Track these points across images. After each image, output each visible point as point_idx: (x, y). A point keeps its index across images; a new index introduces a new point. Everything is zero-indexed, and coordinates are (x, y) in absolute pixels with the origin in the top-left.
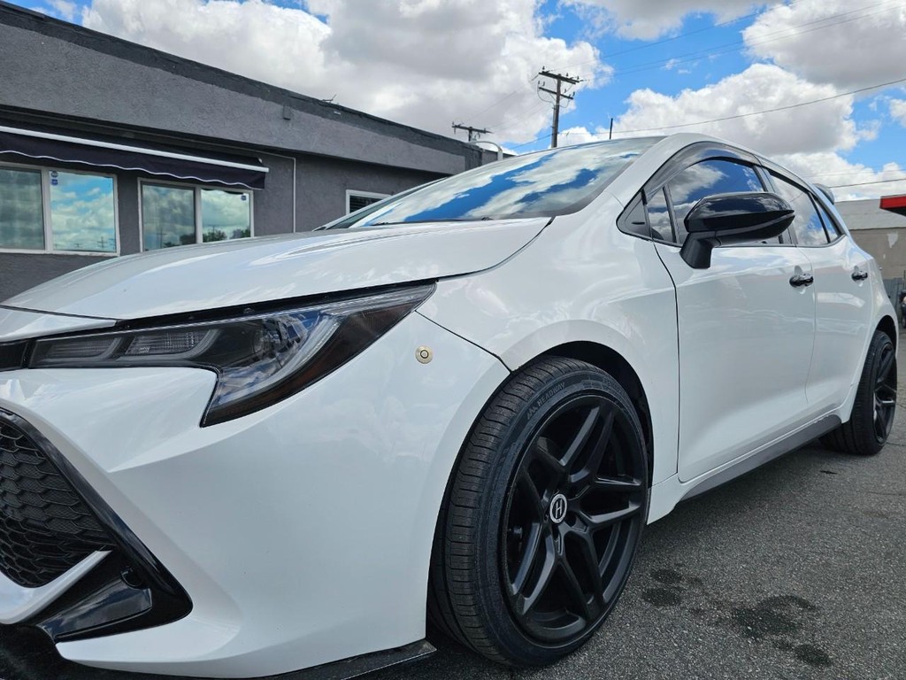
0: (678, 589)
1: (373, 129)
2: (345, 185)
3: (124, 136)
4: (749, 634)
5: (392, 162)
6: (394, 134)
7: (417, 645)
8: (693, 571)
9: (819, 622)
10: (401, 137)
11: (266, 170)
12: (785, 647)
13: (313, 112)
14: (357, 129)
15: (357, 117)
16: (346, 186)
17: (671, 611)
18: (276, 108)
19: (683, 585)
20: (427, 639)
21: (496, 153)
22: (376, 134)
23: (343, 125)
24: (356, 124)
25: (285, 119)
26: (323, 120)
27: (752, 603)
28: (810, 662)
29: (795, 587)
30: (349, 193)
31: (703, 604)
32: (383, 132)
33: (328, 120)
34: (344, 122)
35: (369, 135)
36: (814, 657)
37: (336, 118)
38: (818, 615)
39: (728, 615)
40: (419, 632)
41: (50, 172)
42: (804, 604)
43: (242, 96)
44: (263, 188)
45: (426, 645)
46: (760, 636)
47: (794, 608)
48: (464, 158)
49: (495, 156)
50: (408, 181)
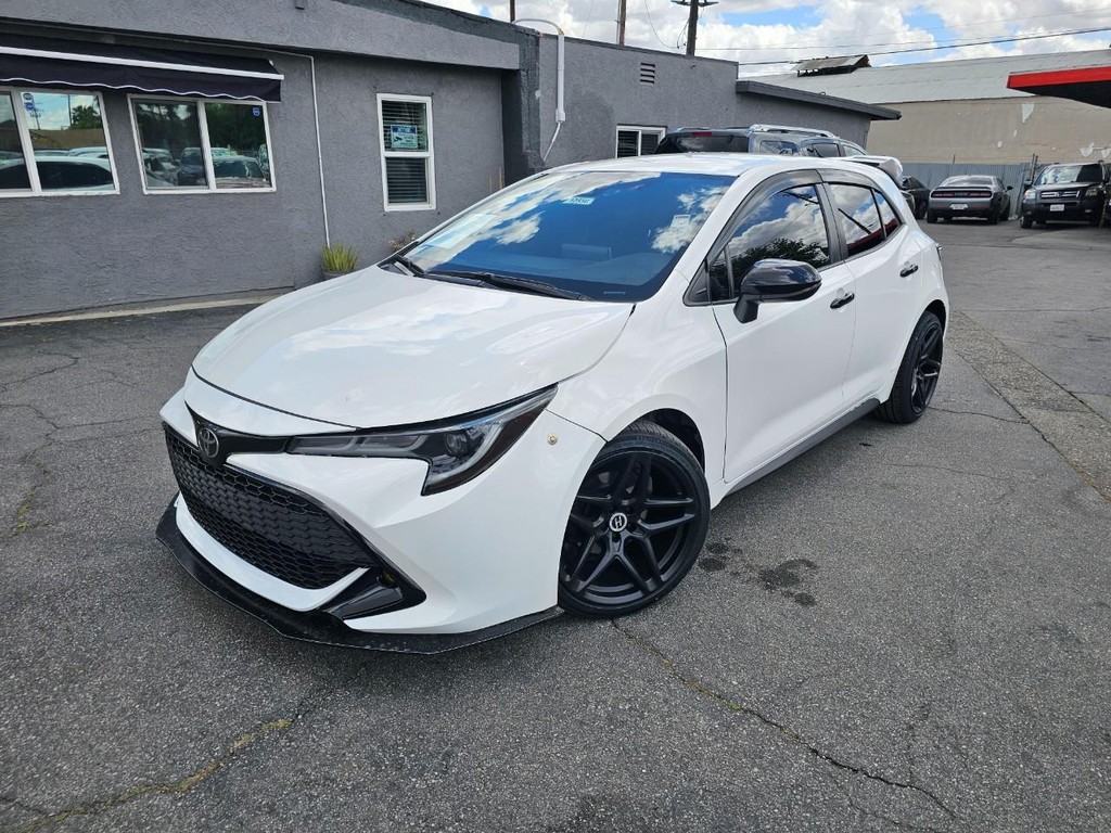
0: (725, 558)
2: (375, 88)
3: (103, 40)
4: (767, 587)
5: (430, 58)
7: (552, 609)
8: (735, 544)
9: (816, 577)
10: (439, 23)
11: (281, 77)
12: (789, 594)
14: (385, 16)
16: (376, 90)
17: (717, 575)
19: (728, 554)
20: (558, 605)
21: (556, 37)
25: (297, 8)
26: (344, 6)
27: (774, 565)
28: (803, 604)
29: (806, 552)
30: (381, 97)
31: (741, 568)
33: (350, 7)
34: (370, 8)
36: (806, 600)
38: (817, 573)
39: (756, 575)
40: (553, 601)
41: (22, 93)
42: (809, 564)
44: (279, 100)
45: (558, 609)
46: (774, 589)
47: (803, 567)
48: (517, 46)
49: (554, 41)
50: (450, 78)
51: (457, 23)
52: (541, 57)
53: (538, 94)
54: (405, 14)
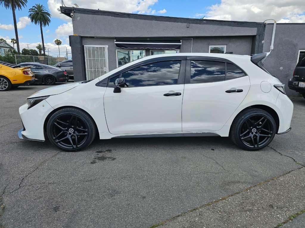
1: (218, 24)
3: (147, 39)
5: (224, 35)
6: (225, 25)
10: (228, 25)
11: (181, 44)
13: (197, 23)
14: (211, 26)
15: (212, 22)
16: (209, 45)
18: (185, 24)
22: (219, 26)
23: (207, 25)
24: (212, 24)
25: (187, 27)
30: (210, 47)
32: (222, 25)
35: (216, 27)
37: (204, 24)
41: (132, 51)
43: (175, 23)
44: (180, 49)
48: (256, 28)
49: (272, 25)
50: (234, 40)
51: (235, 25)
52: (266, 31)
53: (263, 42)
54: (217, 24)
